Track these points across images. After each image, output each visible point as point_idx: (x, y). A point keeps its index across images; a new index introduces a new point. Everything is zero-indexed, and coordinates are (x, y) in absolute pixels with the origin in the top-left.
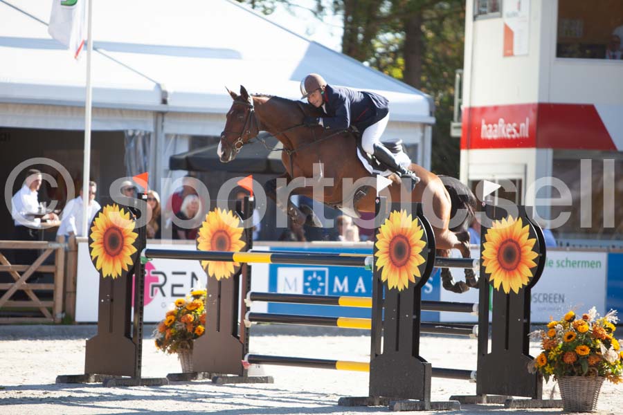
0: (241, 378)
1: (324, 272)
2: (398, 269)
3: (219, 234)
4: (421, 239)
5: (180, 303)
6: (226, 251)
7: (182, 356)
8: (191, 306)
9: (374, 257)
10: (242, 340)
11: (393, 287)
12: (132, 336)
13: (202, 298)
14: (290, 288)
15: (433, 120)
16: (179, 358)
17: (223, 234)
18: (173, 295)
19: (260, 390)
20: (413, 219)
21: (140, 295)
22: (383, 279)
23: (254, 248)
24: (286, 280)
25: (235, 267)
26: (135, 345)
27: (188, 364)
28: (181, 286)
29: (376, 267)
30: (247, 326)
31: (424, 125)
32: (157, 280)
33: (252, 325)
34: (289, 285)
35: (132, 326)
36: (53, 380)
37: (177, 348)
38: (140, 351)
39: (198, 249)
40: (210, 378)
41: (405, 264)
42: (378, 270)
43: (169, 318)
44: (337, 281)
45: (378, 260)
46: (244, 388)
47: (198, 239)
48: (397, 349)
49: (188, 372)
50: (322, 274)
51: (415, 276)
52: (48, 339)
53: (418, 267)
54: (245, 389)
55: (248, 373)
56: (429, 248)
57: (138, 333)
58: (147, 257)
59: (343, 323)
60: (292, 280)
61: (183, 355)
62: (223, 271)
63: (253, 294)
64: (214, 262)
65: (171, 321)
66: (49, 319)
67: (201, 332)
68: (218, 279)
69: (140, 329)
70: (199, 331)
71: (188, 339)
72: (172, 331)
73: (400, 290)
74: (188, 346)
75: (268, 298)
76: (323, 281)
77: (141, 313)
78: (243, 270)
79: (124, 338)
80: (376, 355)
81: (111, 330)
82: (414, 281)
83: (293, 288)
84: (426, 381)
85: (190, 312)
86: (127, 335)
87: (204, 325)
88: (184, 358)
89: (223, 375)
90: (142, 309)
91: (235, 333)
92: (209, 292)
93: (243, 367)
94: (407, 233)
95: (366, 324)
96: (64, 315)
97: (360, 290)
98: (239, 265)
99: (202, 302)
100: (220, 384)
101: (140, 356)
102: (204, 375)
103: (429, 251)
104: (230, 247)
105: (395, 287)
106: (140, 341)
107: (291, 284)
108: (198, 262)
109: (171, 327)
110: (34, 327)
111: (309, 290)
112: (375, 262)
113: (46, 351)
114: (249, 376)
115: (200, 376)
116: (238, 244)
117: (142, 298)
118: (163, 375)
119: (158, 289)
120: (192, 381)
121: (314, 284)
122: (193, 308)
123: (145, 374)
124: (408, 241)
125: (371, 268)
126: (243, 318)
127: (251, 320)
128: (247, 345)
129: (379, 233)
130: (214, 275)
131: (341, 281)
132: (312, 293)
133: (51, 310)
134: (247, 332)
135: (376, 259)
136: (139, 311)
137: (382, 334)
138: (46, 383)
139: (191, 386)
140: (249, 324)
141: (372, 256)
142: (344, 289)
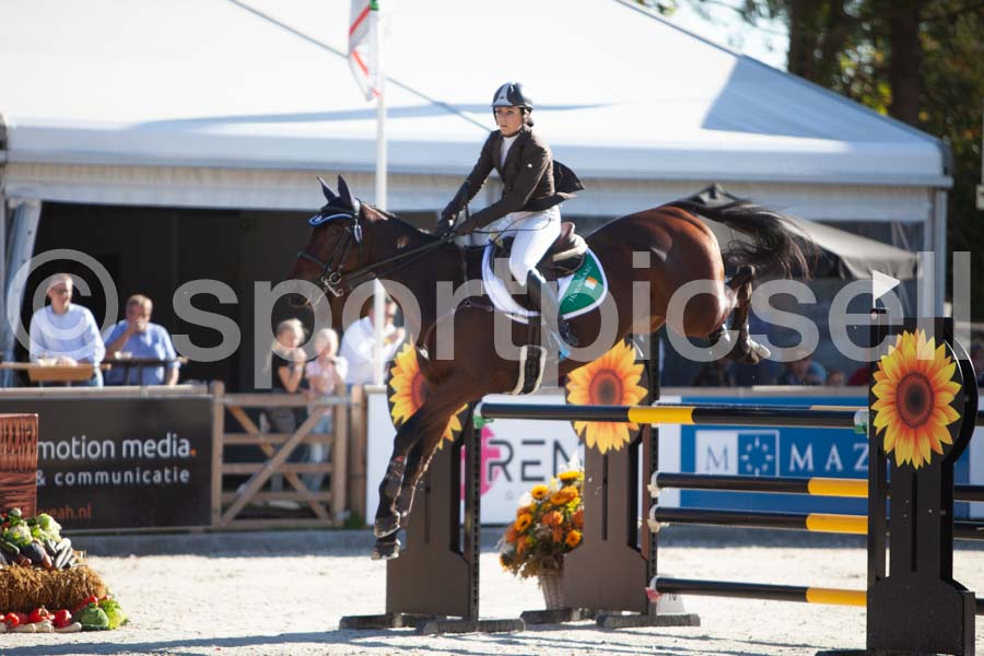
0: (644, 618)
1: (773, 437)
2: (912, 432)
3: (605, 376)
4: (953, 380)
5: (540, 493)
6: (615, 405)
7: (544, 582)
8: (558, 498)
9: (871, 410)
10: (645, 553)
11: (905, 461)
12: (462, 549)
13: (576, 483)
14: (717, 465)
15: (948, 182)
16: (539, 584)
17: (610, 376)
18: (525, 479)
19: (679, 640)
20: (937, 346)
21: (473, 481)
22: (887, 448)
23: (663, 399)
24: (710, 451)
25: (630, 431)
26: (468, 563)
27: (556, 594)
28: (537, 463)
29: (873, 429)
30: (653, 531)
31: (934, 191)
32: (496, 454)
33: (662, 529)
34: (714, 459)
35: (462, 531)
36: (335, 624)
37: (537, 567)
38: (476, 574)
39: (567, 402)
40: (593, 618)
41: (924, 422)
42: (878, 432)
43: (522, 518)
44: (795, 451)
45: (878, 415)
46: (651, 634)
47: (569, 386)
48: (914, 568)
49: (556, 608)
50: (770, 440)
51: (943, 443)
52: (324, 555)
53: (948, 426)
54: (653, 638)
55: (657, 608)
56: (966, 393)
57: (473, 544)
58: (484, 417)
59: (816, 524)
60: (719, 451)
61: (547, 579)
62: (610, 437)
63: (662, 476)
64: (595, 424)
65: (525, 523)
66: (324, 521)
67: (576, 542)
68: (603, 451)
69: (476, 538)
70: (573, 539)
71: (554, 553)
72: (528, 539)
73: (917, 467)
74: (556, 565)
75: (682, 482)
76: (772, 451)
77: (477, 511)
78: (644, 437)
79: (450, 553)
80: (878, 579)
81: (427, 540)
82: (941, 451)
83: (722, 465)
84: (967, 623)
85: (556, 508)
86: (455, 547)
87: (580, 528)
88: (548, 584)
89: (614, 613)
90: (477, 503)
91: (632, 542)
92: (588, 473)
93: (648, 600)
94: (928, 369)
95: (859, 525)
96: (348, 514)
97: (834, 466)
98: (637, 428)
99: (576, 491)
100: (611, 629)
101: (476, 583)
102: (582, 613)
103: (967, 399)
104: (622, 398)
105: (908, 462)
106: (477, 557)
107: (718, 459)
108: (568, 423)
109: (526, 533)
110: (301, 535)
111: (749, 467)
112: (872, 420)
113: (322, 574)
114: (659, 614)
115: (576, 615)
116: (635, 393)
117: (477, 485)
118: (515, 615)
119: (499, 468)
120: (564, 623)
121: (757, 458)
122: (563, 501)
123: (486, 612)
124: (928, 383)
125: (865, 430)
126: (646, 516)
127: (659, 520)
128: (654, 561)
129: (878, 369)
130: (596, 446)
131: (802, 453)
132: (753, 472)
133: (328, 507)
134: (654, 541)
135: (873, 414)
136: (473, 507)
137: (888, 543)
138: (323, 629)
139: (562, 632)
140: (655, 526)
141: (866, 409)
142: (806, 465)
